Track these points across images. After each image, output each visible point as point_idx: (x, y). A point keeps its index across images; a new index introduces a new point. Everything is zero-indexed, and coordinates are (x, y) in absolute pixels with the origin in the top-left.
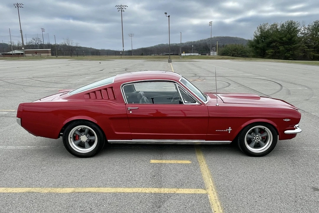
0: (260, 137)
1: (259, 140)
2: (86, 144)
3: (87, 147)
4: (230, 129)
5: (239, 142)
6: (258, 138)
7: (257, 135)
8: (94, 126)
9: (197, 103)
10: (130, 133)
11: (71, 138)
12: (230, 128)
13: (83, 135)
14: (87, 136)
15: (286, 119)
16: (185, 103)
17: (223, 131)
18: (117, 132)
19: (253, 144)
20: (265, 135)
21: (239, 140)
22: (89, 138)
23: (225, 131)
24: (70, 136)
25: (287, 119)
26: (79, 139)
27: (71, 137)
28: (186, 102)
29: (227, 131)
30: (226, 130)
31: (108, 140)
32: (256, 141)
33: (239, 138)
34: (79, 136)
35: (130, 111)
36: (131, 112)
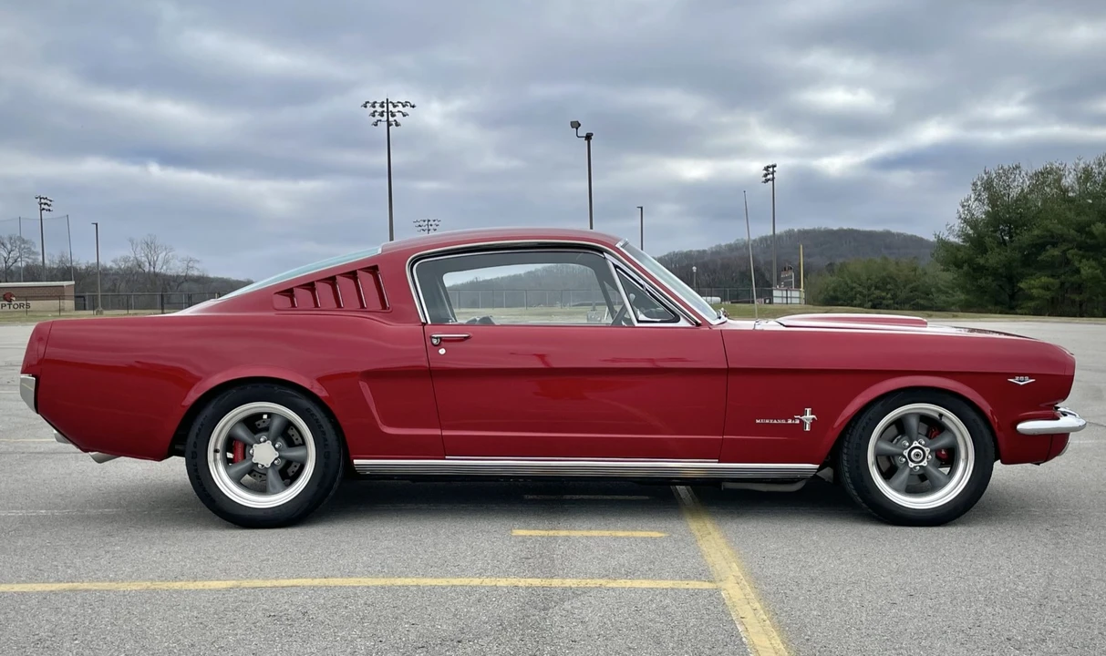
0: (927, 450)
1: (924, 463)
2: (273, 477)
3: (274, 487)
4: (808, 417)
5: (846, 469)
6: (917, 455)
7: (915, 444)
8: (306, 403)
9: (683, 323)
10: (438, 432)
11: (216, 451)
12: (808, 410)
13: (262, 440)
14: (277, 446)
15: (1017, 378)
16: (639, 321)
17: (783, 422)
18: (390, 425)
19: (902, 477)
20: (943, 441)
21: (845, 457)
22: (284, 454)
23: (790, 421)
24: (216, 445)
25: (1022, 378)
26: (244, 457)
27: (219, 448)
28: (642, 317)
29: (798, 422)
30: (794, 419)
31: (356, 462)
32: (912, 465)
33: (845, 451)
34: (247, 446)
35: (439, 346)
36: (442, 351)
